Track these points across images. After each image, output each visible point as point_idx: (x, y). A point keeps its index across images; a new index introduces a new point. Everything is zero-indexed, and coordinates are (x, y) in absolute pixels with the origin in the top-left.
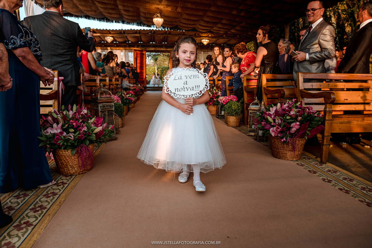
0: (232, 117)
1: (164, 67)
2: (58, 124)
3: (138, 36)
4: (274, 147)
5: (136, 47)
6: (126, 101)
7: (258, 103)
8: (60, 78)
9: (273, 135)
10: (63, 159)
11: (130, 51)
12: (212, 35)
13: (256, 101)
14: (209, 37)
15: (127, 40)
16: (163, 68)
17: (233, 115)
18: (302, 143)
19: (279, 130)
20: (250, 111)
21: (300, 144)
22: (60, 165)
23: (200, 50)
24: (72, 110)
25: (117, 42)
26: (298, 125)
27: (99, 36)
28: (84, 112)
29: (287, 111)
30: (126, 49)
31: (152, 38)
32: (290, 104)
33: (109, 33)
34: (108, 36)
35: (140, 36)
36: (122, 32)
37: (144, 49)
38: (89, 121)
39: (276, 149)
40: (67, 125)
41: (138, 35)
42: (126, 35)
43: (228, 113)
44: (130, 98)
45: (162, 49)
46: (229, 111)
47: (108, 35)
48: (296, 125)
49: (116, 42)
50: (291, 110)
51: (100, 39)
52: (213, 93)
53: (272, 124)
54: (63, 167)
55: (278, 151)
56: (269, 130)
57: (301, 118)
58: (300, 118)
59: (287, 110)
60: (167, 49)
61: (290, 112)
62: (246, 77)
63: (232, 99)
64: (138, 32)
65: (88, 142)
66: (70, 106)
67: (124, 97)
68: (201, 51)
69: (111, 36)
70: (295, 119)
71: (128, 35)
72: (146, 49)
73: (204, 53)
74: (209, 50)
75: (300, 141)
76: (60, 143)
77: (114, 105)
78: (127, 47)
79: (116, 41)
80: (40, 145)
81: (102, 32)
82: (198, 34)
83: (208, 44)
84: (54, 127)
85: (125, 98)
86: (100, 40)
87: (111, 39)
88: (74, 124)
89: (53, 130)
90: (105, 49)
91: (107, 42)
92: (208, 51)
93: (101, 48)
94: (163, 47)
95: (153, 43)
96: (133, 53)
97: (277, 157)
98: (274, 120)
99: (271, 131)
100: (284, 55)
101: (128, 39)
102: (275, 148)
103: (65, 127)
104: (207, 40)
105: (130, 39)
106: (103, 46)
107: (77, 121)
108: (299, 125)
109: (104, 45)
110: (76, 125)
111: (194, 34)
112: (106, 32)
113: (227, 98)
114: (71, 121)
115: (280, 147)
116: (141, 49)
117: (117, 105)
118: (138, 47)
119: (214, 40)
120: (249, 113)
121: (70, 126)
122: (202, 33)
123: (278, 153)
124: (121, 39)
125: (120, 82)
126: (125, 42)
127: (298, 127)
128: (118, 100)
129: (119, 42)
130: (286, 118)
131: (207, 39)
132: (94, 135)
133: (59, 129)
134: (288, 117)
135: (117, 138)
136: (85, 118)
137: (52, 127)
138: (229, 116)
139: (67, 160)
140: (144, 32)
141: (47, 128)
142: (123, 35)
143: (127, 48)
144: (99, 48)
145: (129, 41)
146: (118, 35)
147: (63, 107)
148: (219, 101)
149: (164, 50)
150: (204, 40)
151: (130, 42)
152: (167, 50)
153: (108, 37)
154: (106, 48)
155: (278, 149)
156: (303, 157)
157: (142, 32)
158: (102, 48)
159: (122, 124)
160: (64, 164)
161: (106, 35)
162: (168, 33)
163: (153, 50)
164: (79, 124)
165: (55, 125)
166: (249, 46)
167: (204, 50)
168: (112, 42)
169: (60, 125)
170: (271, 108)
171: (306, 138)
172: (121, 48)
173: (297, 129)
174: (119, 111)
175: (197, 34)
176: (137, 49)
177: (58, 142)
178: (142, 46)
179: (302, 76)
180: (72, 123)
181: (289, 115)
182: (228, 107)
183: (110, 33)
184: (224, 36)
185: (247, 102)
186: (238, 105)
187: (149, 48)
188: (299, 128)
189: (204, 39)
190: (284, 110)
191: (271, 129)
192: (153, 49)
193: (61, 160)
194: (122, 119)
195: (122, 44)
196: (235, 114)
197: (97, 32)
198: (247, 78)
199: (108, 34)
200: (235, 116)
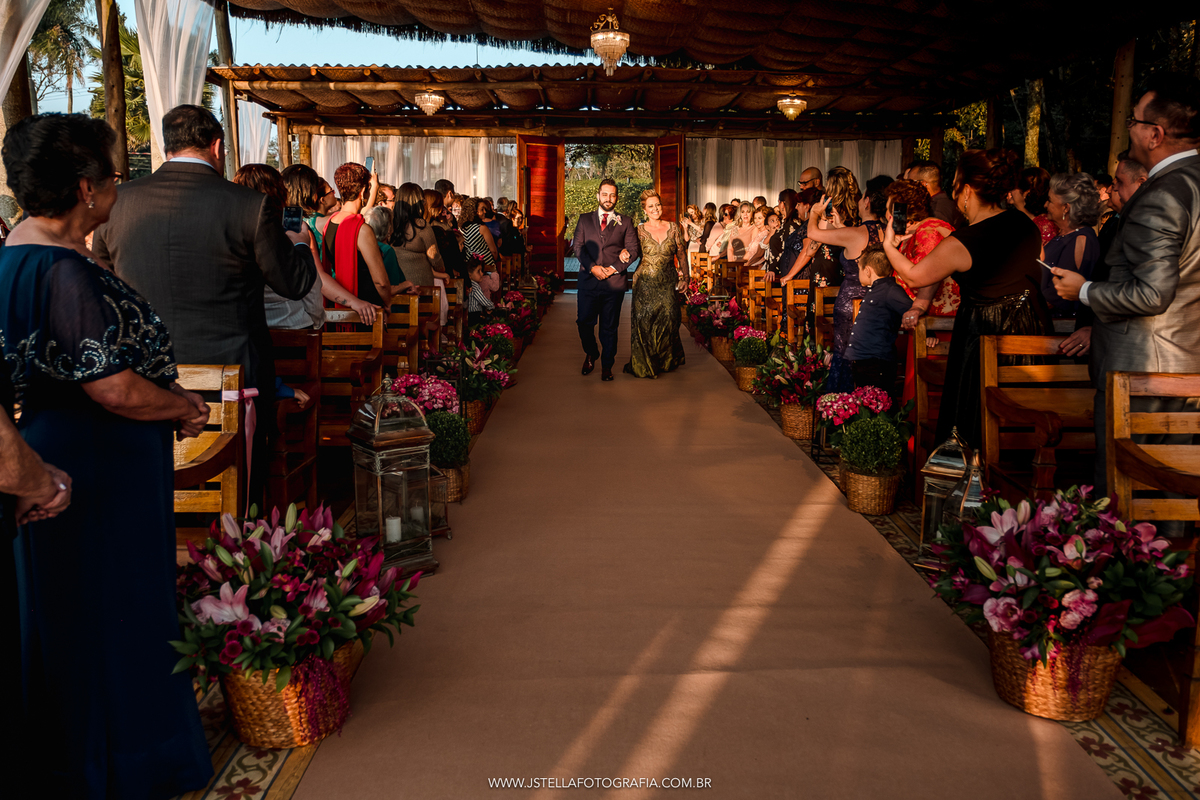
0: (865, 478)
1: (636, 186)
2: (236, 584)
3: (537, 90)
4: (1001, 665)
5: (527, 126)
6: (480, 384)
7: (960, 450)
8: (248, 392)
9: (995, 628)
10: (250, 699)
11: (507, 139)
12: (820, 82)
13: (954, 441)
14: (807, 89)
15: (494, 101)
16: (631, 189)
17: (869, 473)
18: (1109, 661)
19: (1015, 617)
20: (928, 480)
21: (1100, 667)
22: (239, 716)
23: (772, 135)
24: (282, 523)
25: (459, 108)
26: (1089, 603)
27: (395, 92)
28: (320, 536)
29: (1054, 541)
30: (492, 133)
31: (589, 94)
32: (1067, 510)
33: (428, 79)
34: (425, 92)
35: (544, 91)
36: (478, 77)
37: (556, 133)
38: (337, 573)
39: (1009, 672)
40: (263, 593)
41: (535, 85)
42: (490, 87)
43: (852, 463)
44: (493, 375)
45: (626, 134)
46: (854, 455)
47: (424, 88)
48: (1083, 600)
49: (455, 108)
50: (1066, 539)
51: (397, 98)
52: (802, 359)
53: (991, 588)
54: (249, 724)
55: (1015, 683)
56: (981, 607)
57: (1099, 584)
58: (1095, 582)
59: (1053, 536)
60: (645, 131)
61: (1061, 549)
62: (926, 325)
63: (871, 404)
64: (535, 76)
65: (332, 646)
66: (275, 513)
67: (474, 370)
68: (776, 139)
69: (435, 93)
70: (1079, 575)
71: (498, 85)
72: (566, 132)
73: (785, 146)
74: (805, 136)
75: (1100, 658)
76: (241, 663)
77: (428, 451)
78: (494, 126)
79: (455, 105)
80: (177, 669)
81: (405, 78)
82: (765, 80)
83: (803, 115)
84: (221, 594)
85: (475, 372)
86: (399, 103)
87: (435, 102)
88: (288, 589)
89: (220, 605)
90: (414, 135)
91: (420, 111)
92: (802, 139)
93: (401, 130)
94: (629, 126)
95: (593, 109)
96: (515, 145)
97: (1012, 702)
98: (1002, 572)
99: (987, 613)
100: (1074, 237)
101: (497, 98)
102: (1004, 668)
103: (256, 597)
104: (797, 102)
105: (503, 97)
106: (408, 123)
107: (297, 580)
108: (1096, 602)
109: (412, 120)
110: (295, 590)
111: (748, 78)
112: (417, 77)
113: (851, 400)
114: (279, 576)
115: (1021, 668)
116: (545, 135)
117: (442, 423)
118: (534, 126)
119: (826, 98)
120: (924, 485)
121: (274, 596)
122: (782, 74)
123: (1013, 688)
124: (474, 97)
125: (461, 295)
126: (486, 108)
127: (1088, 610)
128: (449, 400)
129: (467, 110)
130: (1044, 573)
131: (798, 97)
132: (352, 624)
133: (238, 603)
134: (1052, 572)
135: (437, 566)
136: (325, 560)
137: (217, 596)
138: (857, 473)
139: (263, 701)
140: (557, 75)
141: (201, 596)
142: (481, 86)
143: (495, 130)
144: (396, 131)
145: (500, 103)
146: (461, 86)
147: (254, 510)
148: (821, 409)
149: (632, 135)
150: (788, 100)
151: (504, 107)
152: (643, 135)
153: (427, 96)
154: (420, 129)
155: (1015, 674)
156: (1114, 702)
157: (551, 75)
158: (405, 132)
159: (460, 491)
160: (251, 715)
161: (418, 87)
162: (646, 76)
163: (592, 135)
164: (304, 587)
165: (225, 589)
166: (968, 113)
167: (786, 136)
168: (441, 111)
169: (242, 591)
170: (994, 514)
171: (1123, 650)
172: (473, 132)
173: (1086, 617)
174: (448, 444)
175: (758, 80)
176: (532, 133)
177: (233, 659)
178: (551, 121)
179: (1125, 387)
180: (282, 584)
181: (1054, 564)
182: (853, 442)
183: (433, 81)
184: (867, 83)
185: (925, 421)
186: (888, 433)
187: (577, 129)
188: (1095, 615)
189: (786, 97)
190: (1041, 535)
191: (989, 604)
192: (590, 132)
193: (244, 701)
194: (460, 473)
195: (478, 117)
196: (876, 468)
197: (385, 76)
198: (929, 327)
199: (426, 84)
200: (875, 476)
